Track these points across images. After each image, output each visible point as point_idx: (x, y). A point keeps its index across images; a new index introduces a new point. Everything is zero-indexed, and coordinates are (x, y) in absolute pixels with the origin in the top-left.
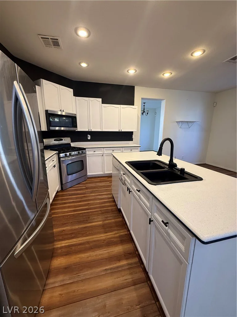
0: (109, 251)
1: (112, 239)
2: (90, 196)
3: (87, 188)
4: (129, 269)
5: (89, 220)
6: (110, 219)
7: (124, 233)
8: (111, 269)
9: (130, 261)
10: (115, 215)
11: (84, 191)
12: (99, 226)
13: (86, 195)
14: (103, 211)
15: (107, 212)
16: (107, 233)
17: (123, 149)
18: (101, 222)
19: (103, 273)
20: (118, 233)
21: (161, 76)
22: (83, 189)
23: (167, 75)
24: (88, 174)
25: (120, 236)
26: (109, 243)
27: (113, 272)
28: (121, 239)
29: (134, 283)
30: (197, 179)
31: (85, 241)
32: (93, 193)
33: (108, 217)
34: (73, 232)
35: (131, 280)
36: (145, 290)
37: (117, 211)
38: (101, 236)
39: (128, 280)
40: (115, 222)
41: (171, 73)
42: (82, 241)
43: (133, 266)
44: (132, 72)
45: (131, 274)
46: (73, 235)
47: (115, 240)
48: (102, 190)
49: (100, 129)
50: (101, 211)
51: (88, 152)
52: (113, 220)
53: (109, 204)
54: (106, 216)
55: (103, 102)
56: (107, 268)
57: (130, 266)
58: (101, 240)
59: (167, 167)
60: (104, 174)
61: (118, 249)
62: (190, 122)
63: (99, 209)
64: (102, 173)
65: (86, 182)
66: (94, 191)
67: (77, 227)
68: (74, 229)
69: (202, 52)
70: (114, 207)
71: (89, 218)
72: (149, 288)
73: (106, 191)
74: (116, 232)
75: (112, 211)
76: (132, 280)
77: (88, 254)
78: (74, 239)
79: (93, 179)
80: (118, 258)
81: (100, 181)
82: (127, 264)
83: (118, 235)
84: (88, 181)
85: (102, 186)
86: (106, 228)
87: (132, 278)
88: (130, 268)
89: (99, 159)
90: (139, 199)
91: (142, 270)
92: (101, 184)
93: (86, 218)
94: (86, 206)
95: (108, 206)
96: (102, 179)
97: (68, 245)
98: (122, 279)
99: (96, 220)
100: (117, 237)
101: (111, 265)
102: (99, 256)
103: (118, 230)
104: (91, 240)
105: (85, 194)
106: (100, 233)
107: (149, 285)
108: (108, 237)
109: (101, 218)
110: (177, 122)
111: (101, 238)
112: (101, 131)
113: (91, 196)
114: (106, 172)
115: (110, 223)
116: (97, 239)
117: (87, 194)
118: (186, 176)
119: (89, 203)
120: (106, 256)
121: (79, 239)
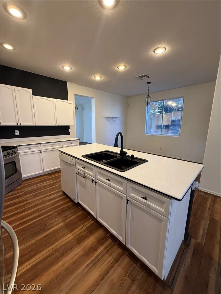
0: (83, 247)
1: (81, 235)
2: (34, 201)
3: (26, 193)
4: (107, 252)
5: (46, 227)
6: (71, 216)
7: (89, 224)
8: (92, 262)
9: (105, 245)
10: (73, 211)
11: (24, 198)
12: (61, 228)
13: (28, 202)
14: (59, 212)
15: (63, 211)
16: (73, 231)
17: (63, 144)
18: (62, 224)
19: (86, 271)
20: (85, 226)
21: (93, 78)
22: (21, 195)
23: (98, 78)
24: (23, 176)
25: (87, 228)
26: (79, 240)
27: (95, 263)
28: (90, 230)
29: (116, 261)
30: (144, 161)
31: (51, 251)
32: (38, 196)
33: (67, 215)
34: (31, 249)
35: (112, 260)
36: (126, 260)
37: (74, 206)
38: (68, 237)
39: (110, 262)
40: (77, 217)
41: (101, 78)
42: (49, 253)
43: (109, 248)
44: (67, 68)
45: (110, 255)
46: (32, 253)
47: (84, 234)
48: (48, 190)
49: (33, 123)
50: (56, 212)
51: (20, 151)
52: (74, 216)
53: (62, 202)
54: (64, 215)
55: (34, 94)
56: (87, 263)
57: (107, 249)
58: (70, 241)
59: (119, 156)
60: (44, 172)
61: (91, 240)
62: (114, 117)
63: (54, 211)
64: (41, 172)
65: (22, 186)
66: (38, 193)
67: (33, 241)
68: (31, 245)
69: (125, 68)
70: (70, 203)
71: (45, 225)
72: (128, 257)
73: (53, 189)
74: (82, 226)
75: (69, 208)
76: (114, 260)
77: (62, 262)
78: (36, 256)
79: (31, 181)
80: (93, 248)
81: (41, 181)
82: (104, 249)
83: (85, 228)
84: (24, 184)
85: (45, 186)
86: (70, 227)
87: (113, 258)
88: (108, 250)
89: (37, 156)
90: (109, 187)
91: (117, 247)
92: (43, 184)
93: (43, 226)
94: (35, 213)
95: (63, 205)
96: (41, 178)
97: (31, 267)
98: (105, 263)
99: (55, 224)
100: (84, 231)
101: (90, 258)
102: (75, 257)
103: (83, 223)
104: (58, 247)
105: (27, 200)
106: (64, 235)
107: (127, 255)
108: (76, 234)
109: (59, 219)
110: (105, 117)
111: (69, 239)
112: (35, 125)
113: (36, 200)
114: (46, 170)
115: (71, 221)
116: (65, 242)
117: (29, 200)
118: (136, 161)
119: (37, 209)
120: (82, 253)
121: (43, 253)
